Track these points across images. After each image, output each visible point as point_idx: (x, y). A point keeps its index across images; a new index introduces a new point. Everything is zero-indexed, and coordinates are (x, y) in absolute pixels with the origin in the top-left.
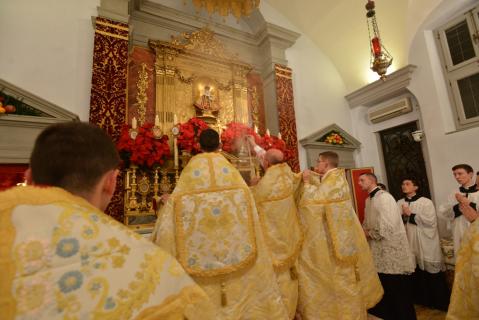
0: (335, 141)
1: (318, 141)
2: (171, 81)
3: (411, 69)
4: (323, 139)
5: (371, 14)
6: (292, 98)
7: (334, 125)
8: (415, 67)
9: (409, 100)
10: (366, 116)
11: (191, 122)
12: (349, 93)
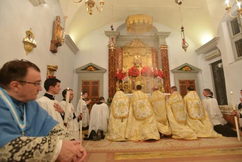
0: (186, 70)
2: (127, 56)
4: (181, 69)
5: (183, 31)
6: (167, 56)
7: (186, 64)
11: (132, 68)
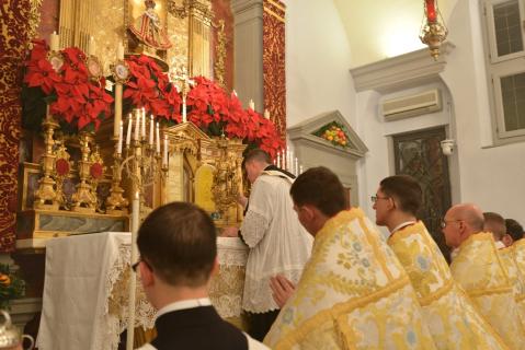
0: (337, 139)
1: (315, 134)
3: (448, 48)
4: (321, 133)
7: (336, 113)
8: (454, 47)
9: (440, 92)
10: (377, 107)
12: (355, 66)
